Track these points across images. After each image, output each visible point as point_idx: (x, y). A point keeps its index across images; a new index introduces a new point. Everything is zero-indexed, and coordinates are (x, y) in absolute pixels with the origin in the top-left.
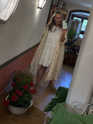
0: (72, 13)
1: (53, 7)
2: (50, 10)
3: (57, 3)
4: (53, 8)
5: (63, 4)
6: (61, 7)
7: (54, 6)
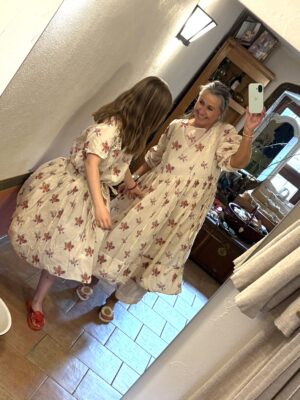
0: (286, 92)
1: (234, 43)
2: (217, 49)
3: (250, 36)
4: (230, 45)
5: (271, 46)
6: (260, 54)
7: (236, 39)
